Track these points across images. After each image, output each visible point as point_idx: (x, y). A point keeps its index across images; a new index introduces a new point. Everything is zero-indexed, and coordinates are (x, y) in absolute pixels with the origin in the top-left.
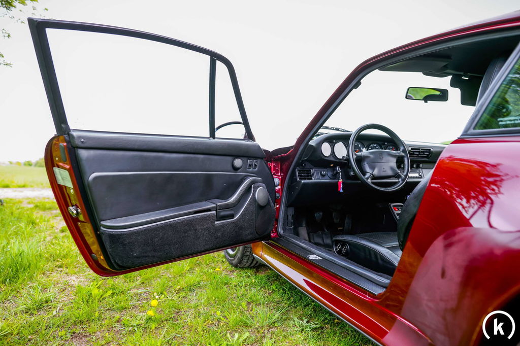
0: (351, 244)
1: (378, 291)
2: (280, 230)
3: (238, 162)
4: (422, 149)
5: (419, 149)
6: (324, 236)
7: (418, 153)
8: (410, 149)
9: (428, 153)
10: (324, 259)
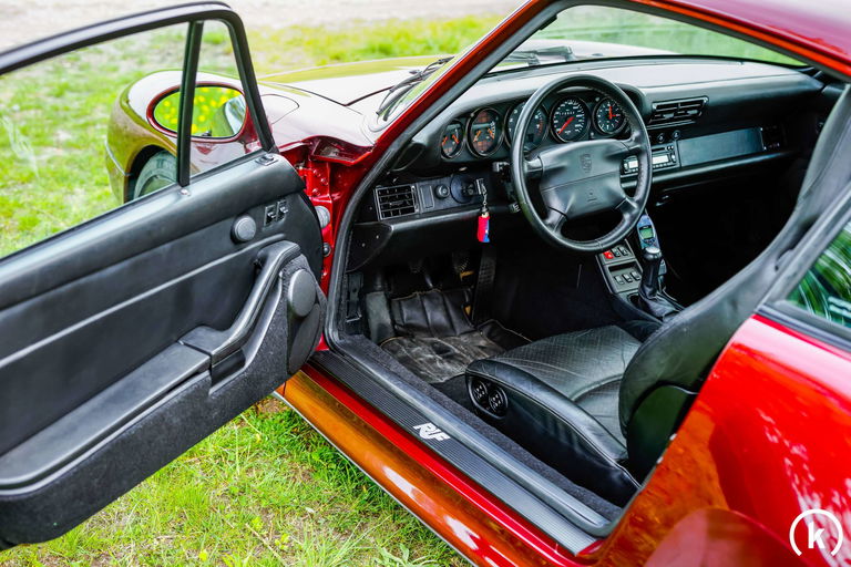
0: (512, 395)
1: (577, 543)
2: (330, 330)
3: (245, 225)
4: (682, 104)
5: (676, 105)
6: (426, 303)
7: (671, 115)
8: (654, 107)
9: (695, 112)
10: (454, 438)
